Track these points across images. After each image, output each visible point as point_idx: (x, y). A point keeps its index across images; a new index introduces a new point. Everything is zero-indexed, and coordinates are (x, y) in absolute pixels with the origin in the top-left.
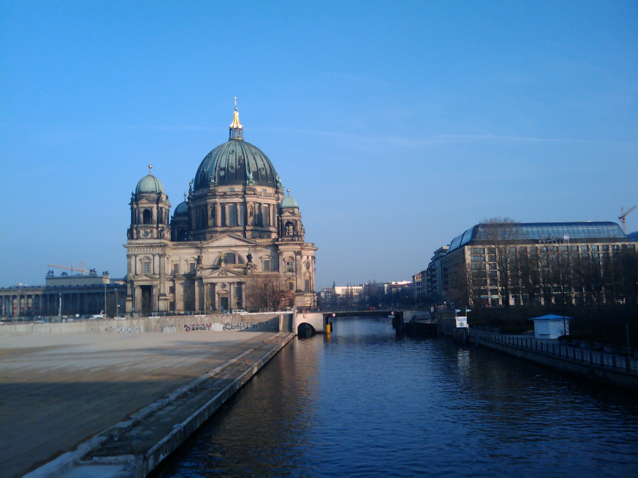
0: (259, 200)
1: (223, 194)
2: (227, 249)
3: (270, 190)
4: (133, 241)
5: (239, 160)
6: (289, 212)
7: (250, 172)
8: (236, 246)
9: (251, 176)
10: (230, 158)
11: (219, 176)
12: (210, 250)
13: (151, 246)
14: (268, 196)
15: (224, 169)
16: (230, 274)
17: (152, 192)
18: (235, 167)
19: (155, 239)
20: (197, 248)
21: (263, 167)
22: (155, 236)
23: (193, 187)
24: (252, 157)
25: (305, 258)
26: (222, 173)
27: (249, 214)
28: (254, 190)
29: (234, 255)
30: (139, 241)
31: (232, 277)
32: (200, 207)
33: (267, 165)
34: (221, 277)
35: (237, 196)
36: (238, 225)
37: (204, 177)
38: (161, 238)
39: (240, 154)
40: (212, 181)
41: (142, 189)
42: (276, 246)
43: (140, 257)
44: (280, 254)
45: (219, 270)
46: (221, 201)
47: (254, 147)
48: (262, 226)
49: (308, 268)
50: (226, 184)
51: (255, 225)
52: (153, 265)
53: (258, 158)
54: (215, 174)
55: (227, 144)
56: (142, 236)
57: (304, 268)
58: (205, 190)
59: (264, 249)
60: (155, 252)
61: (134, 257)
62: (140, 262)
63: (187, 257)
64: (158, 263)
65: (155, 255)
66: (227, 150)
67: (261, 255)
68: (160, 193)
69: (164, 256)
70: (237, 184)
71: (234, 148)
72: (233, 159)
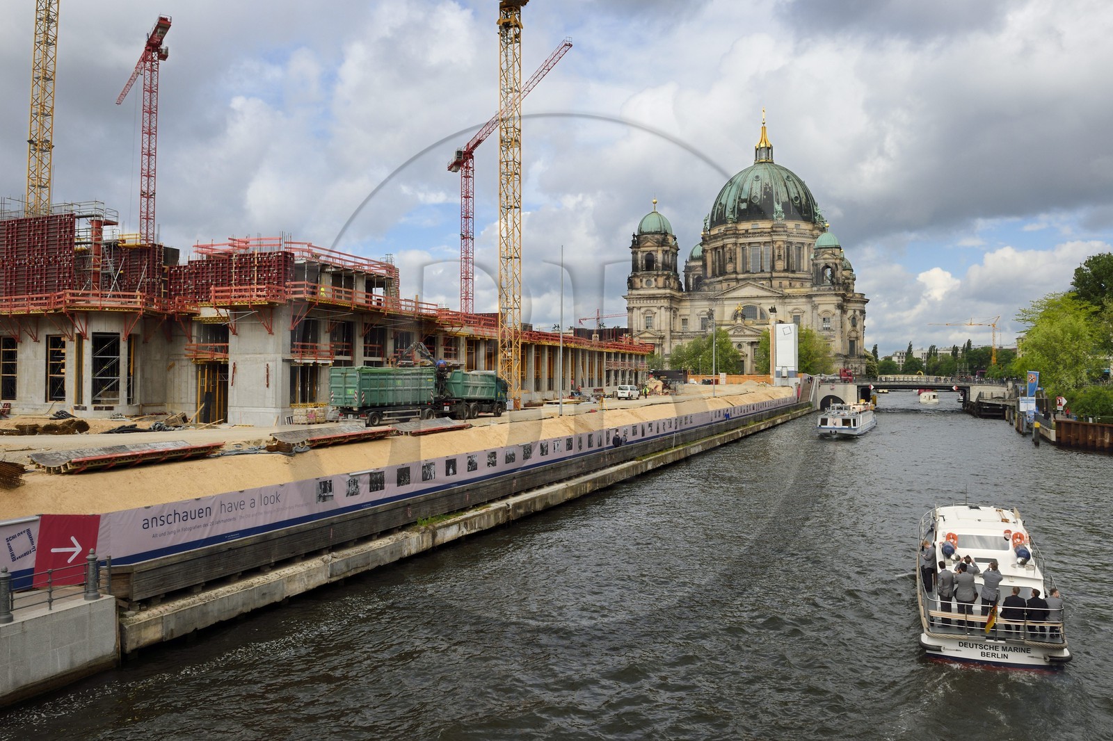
0: (791, 239)
1: (744, 232)
2: (745, 301)
3: (805, 226)
4: (635, 292)
5: (765, 188)
6: (828, 254)
7: (778, 204)
8: (758, 297)
9: (778, 207)
10: (754, 186)
11: (739, 209)
12: (726, 302)
13: (653, 297)
14: (802, 233)
15: (744, 201)
16: (748, 332)
17: (656, 233)
18: (759, 197)
19: (659, 288)
20: (710, 299)
21: (797, 195)
22: (661, 284)
23: (708, 224)
24: (783, 183)
25: (850, 313)
26: (744, 206)
27: (776, 258)
28: (784, 226)
29: (756, 310)
30: (641, 292)
31: (751, 336)
32: (716, 249)
33: (801, 192)
34: (737, 336)
35: (761, 234)
36: (762, 271)
37: (721, 212)
38: (665, 287)
39: (767, 181)
40: (731, 216)
41: (645, 230)
42: (809, 297)
43: (643, 310)
44: (815, 307)
45: (734, 327)
46: (742, 240)
47: (787, 170)
48: (793, 272)
49: (854, 325)
50: (748, 220)
51: (785, 271)
52: (656, 321)
53: (790, 185)
54: (734, 207)
55: (752, 169)
56: (644, 286)
57: (848, 326)
58: (723, 228)
59: (794, 301)
60: (659, 305)
61: (635, 309)
62: (642, 316)
63: (698, 311)
64: (663, 318)
65: (660, 308)
66: (752, 175)
67: (790, 308)
68: (666, 234)
69: (669, 309)
70: (761, 219)
71: (759, 173)
72: (757, 187)
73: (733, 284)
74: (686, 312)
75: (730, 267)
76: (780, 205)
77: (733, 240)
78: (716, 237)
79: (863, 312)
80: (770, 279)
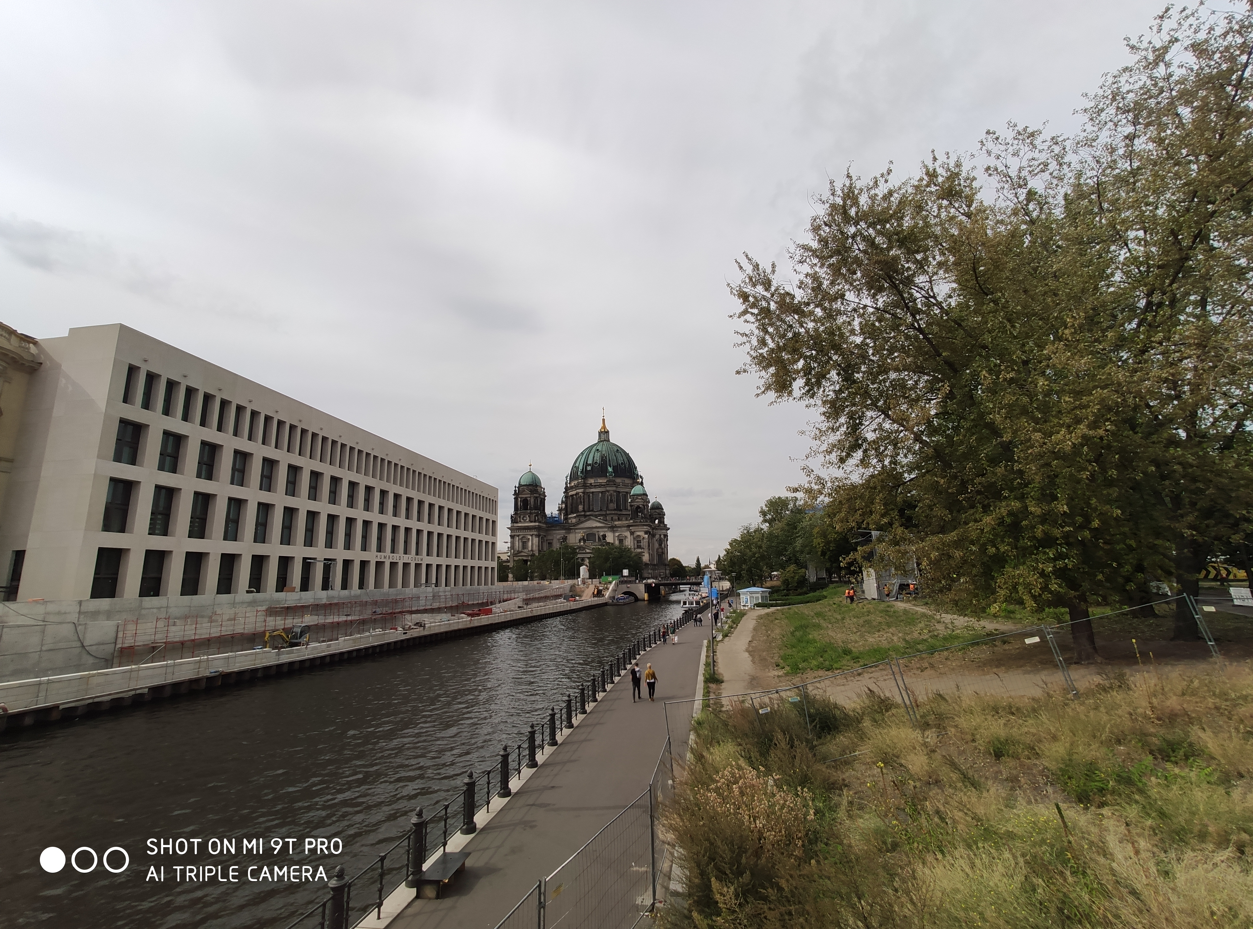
0: (618, 490)
1: (589, 485)
2: (589, 530)
3: (628, 481)
4: (516, 525)
5: (603, 457)
6: (639, 499)
7: (610, 467)
8: (596, 527)
9: (610, 469)
10: (596, 456)
11: (586, 470)
12: (576, 531)
13: (528, 528)
14: (626, 486)
15: (590, 465)
16: (588, 551)
17: (530, 485)
18: (598, 463)
19: (531, 522)
20: (566, 529)
21: (623, 461)
22: (533, 519)
23: (568, 479)
24: (614, 454)
25: (657, 537)
26: (589, 468)
27: (610, 501)
28: (614, 481)
29: (595, 535)
30: (520, 525)
31: (589, 553)
32: (572, 496)
33: (626, 460)
34: (580, 553)
35: (600, 486)
36: (601, 510)
37: (576, 472)
38: (535, 522)
39: (604, 452)
40: (581, 475)
41: (522, 483)
42: (629, 526)
43: (521, 537)
44: (632, 533)
45: (580, 548)
46: (588, 491)
47: (617, 446)
48: (621, 510)
49: (660, 545)
50: (592, 478)
51: (615, 510)
52: (530, 544)
53: (618, 455)
54: (583, 469)
55: (595, 445)
56: (522, 520)
57: (657, 545)
58: (576, 482)
59: (619, 529)
60: (531, 533)
61: (516, 537)
62: (520, 541)
63: (558, 537)
64: (534, 542)
65: (532, 535)
66: (594, 449)
67: (617, 534)
68: (537, 486)
69: (538, 536)
70: (600, 476)
71: (599, 448)
72: (598, 455)
73: (583, 519)
74: (550, 537)
75: (581, 508)
76: (612, 468)
77: (582, 490)
78: (572, 488)
79: (666, 536)
80: (605, 515)
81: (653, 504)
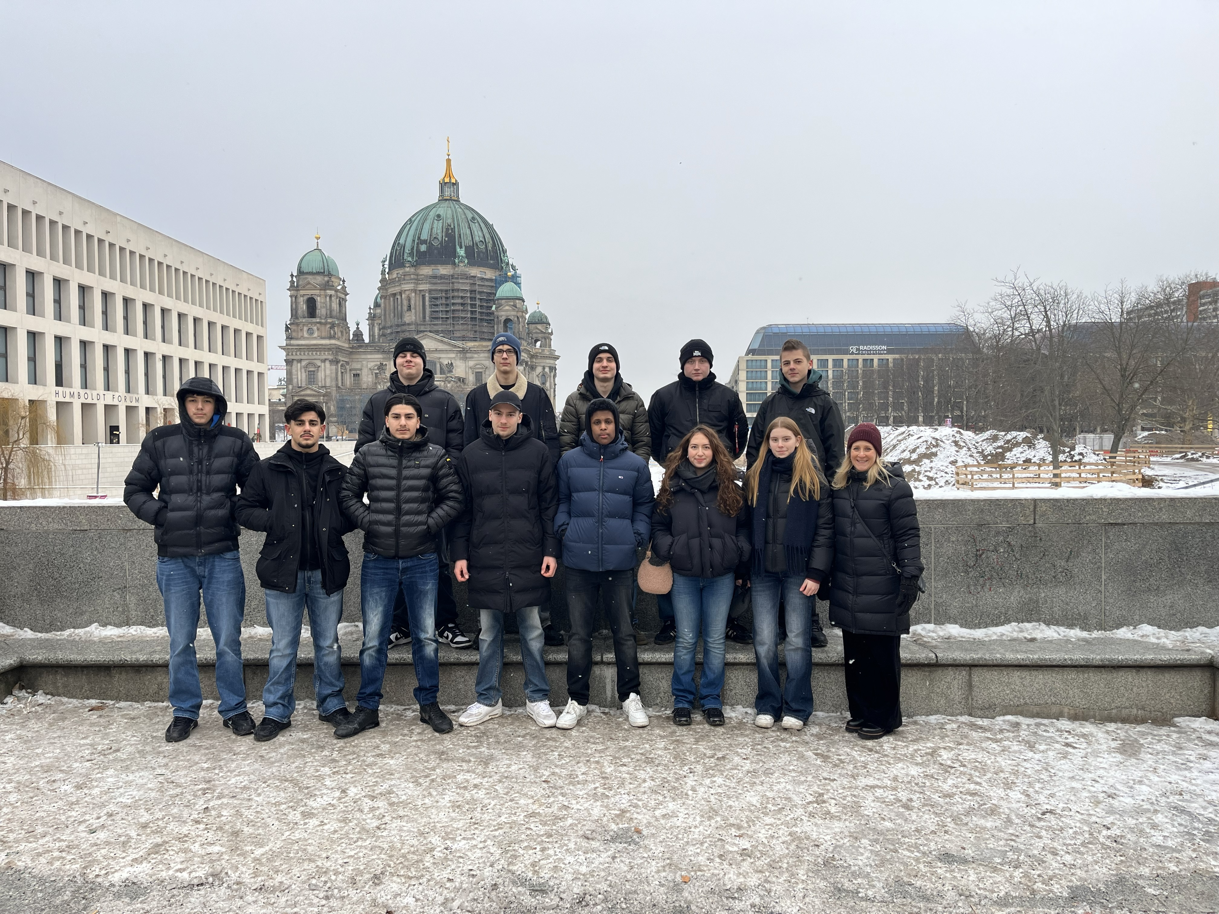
1: (424, 277)
3: (491, 274)
4: (293, 342)
5: (447, 229)
6: (510, 305)
7: (461, 247)
9: (461, 252)
10: (435, 226)
11: (418, 251)
13: (316, 349)
14: (487, 281)
15: (424, 242)
17: (318, 273)
18: (440, 239)
19: (322, 338)
20: (384, 352)
21: (482, 239)
22: (325, 333)
23: (386, 266)
24: (466, 225)
25: (539, 370)
26: (423, 248)
28: (466, 273)
30: (302, 342)
32: (394, 295)
33: (487, 236)
35: (443, 280)
37: (400, 253)
38: (330, 338)
39: (449, 221)
40: (410, 259)
41: (305, 269)
43: (304, 363)
46: (422, 287)
47: (473, 210)
50: (428, 263)
52: (321, 375)
53: (475, 227)
54: (412, 249)
55: (434, 206)
56: (306, 335)
58: (401, 271)
59: (476, 356)
60: (324, 357)
61: (295, 362)
62: (303, 370)
63: (371, 365)
64: (328, 372)
65: (324, 361)
66: (432, 214)
67: (471, 363)
68: (330, 275)
69: (335, 362)
70: (443, 263)
71: (441, 211)
72: (438, 228)
74: (356, 366)
75: (409, 316)
76: (464, 249)
77: (410, 286)
78: (392, 281)
79: (553, 369)
80: (452, 331)
81: (533, 315)
